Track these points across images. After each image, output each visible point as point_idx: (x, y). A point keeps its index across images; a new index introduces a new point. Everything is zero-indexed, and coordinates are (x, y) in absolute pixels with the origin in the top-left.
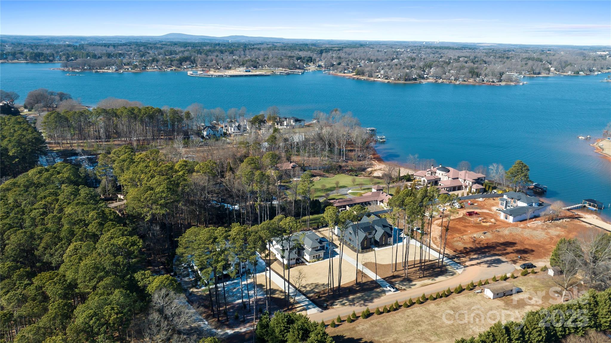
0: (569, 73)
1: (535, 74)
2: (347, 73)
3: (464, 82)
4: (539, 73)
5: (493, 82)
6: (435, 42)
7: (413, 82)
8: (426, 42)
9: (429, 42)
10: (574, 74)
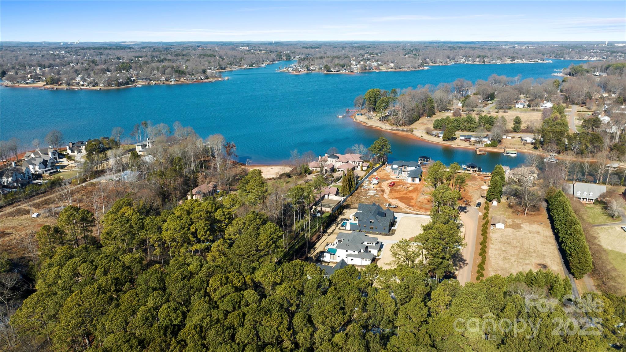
0: (246, 66)
1: (222, 69)
2: (30, 83)
3: (176, 82)
4: (225, 69)
5: (201, 79)
6: (74, 42)
7: (126, 86)
8: (63, 43)
9: (67, 43)
10: (249, 66)
